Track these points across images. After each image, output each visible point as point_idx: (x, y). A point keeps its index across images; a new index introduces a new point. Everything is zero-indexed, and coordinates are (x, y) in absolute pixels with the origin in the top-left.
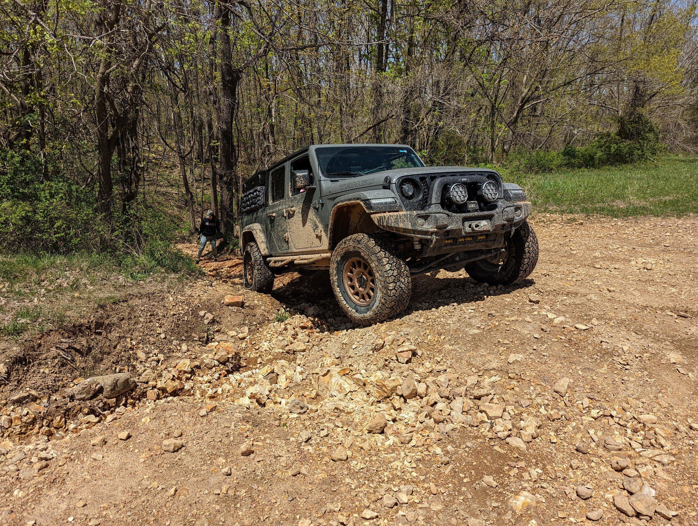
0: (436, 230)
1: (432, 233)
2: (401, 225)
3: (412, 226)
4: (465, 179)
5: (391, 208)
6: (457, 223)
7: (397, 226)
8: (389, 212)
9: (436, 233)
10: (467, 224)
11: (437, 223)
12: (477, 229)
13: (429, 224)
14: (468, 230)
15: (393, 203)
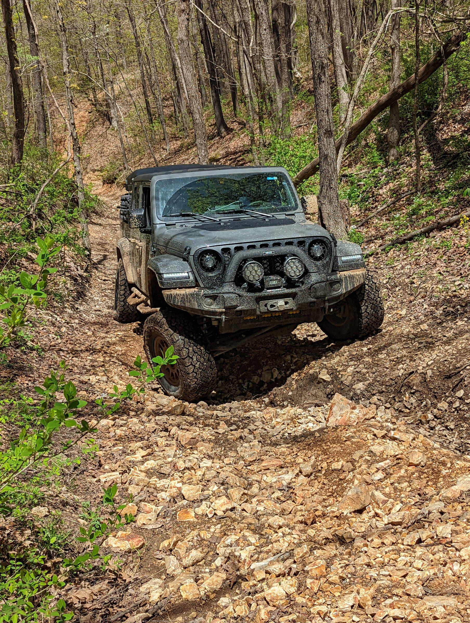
0: (224, 310)
1: (221, 313)
2: (187, 305)
3: (199, 306)
4: (271, 252)
5: (182, 284)
6: (249, 303)
7: (183, 305)
8: (180, 288)
9: (225, 313)
10: (262, 303)
11: (225, 304)
12: (272, 309)
13: (217, 304)
14: (263, 309)
15: (186, 278)
